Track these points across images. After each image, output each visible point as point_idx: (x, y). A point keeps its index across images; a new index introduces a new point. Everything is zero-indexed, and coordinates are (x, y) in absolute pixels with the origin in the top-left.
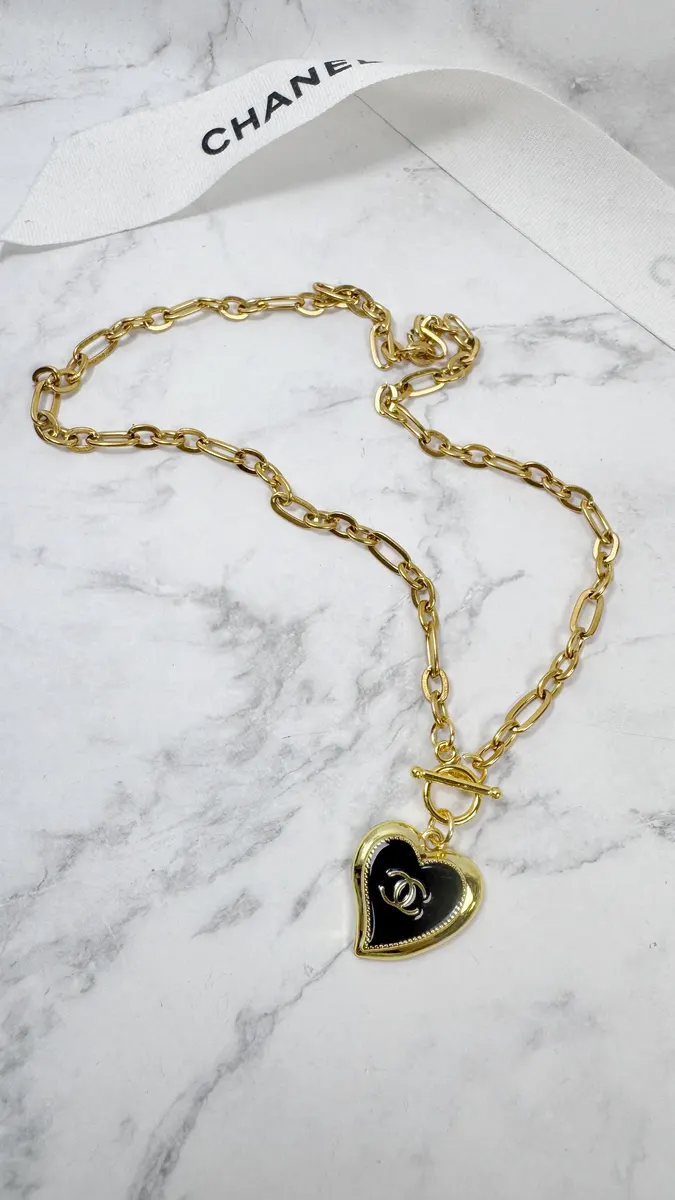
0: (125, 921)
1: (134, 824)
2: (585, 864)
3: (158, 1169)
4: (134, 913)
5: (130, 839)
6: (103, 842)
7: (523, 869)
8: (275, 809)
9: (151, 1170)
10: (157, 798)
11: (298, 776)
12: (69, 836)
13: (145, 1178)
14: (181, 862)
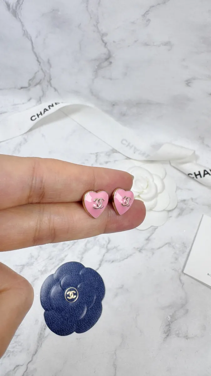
0: (34, 281)
1: (34, 261)
2: (125, 260)
3: (43, 329)
4: (35, 279)
5: (34, 265)
6: (28, 266)
7: (113, 262)
8: (63, 256)
9: (42, 329)
10: (39, 256)
11: (66, 248)
12: (21, 265)
13: (41, 330)
14: (44, 268)
